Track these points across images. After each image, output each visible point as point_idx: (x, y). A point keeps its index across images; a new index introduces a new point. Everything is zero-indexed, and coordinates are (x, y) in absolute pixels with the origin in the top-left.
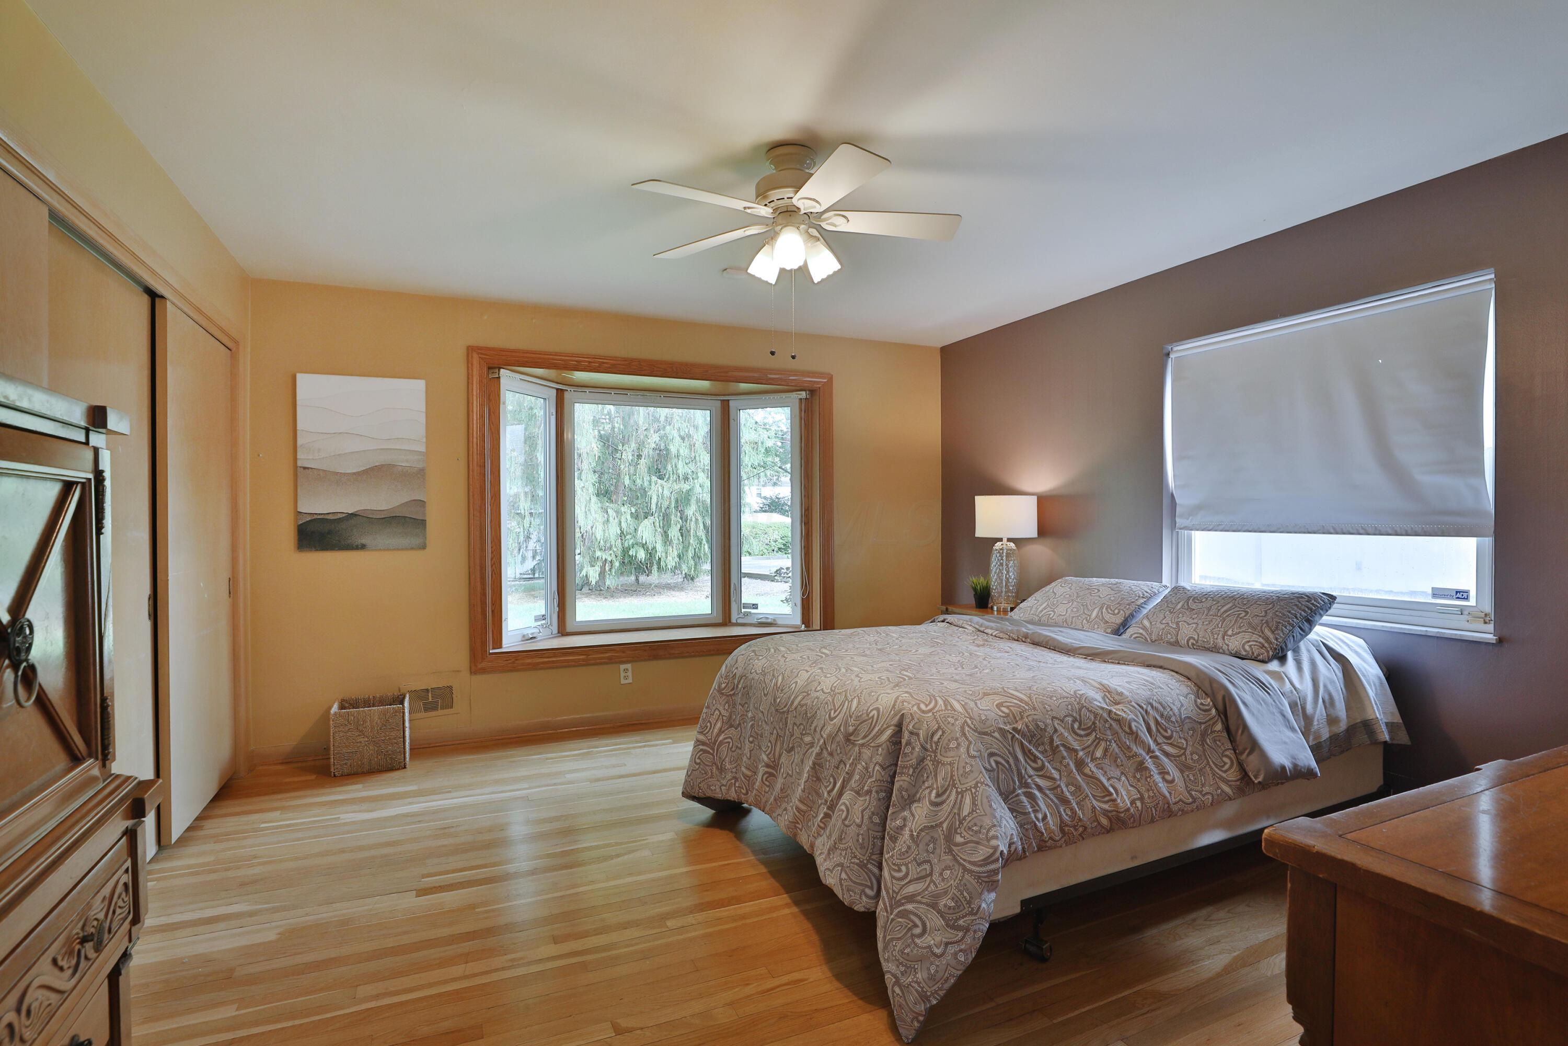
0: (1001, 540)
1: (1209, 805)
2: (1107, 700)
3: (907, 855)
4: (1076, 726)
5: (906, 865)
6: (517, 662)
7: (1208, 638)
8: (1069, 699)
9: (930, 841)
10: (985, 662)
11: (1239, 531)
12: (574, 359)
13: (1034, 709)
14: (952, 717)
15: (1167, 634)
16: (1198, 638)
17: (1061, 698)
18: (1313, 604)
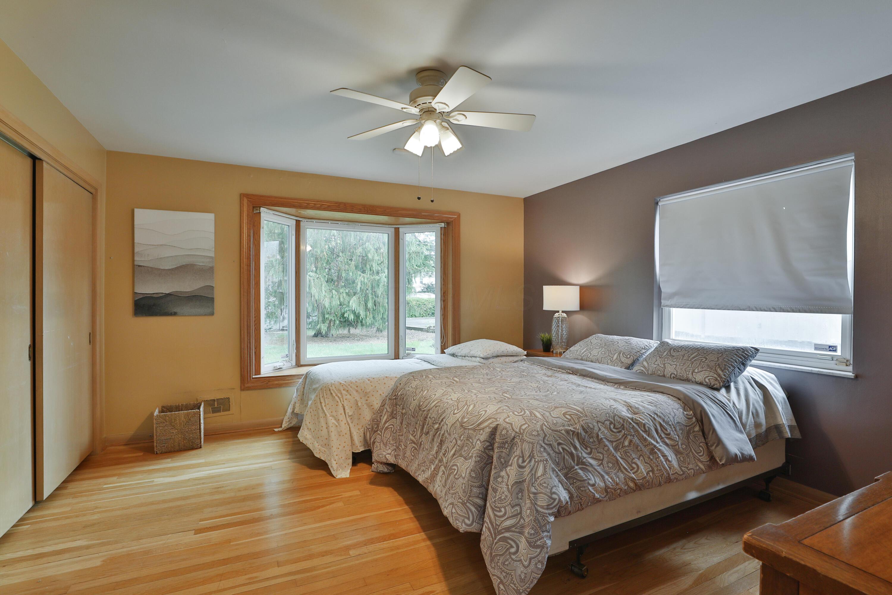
0: (558, 312)
1: (692, 476)
2: (630, 412)
3: (505, 501)
4: (612, 426)
5: (505, 507)
6: (269, 383)
7: (683, 375)
8: (607, 411)
9: (519, 491)
10: (553, 387)
11: (699, 308)
12: (306, 202)
13: (586, 416)
14: (535, 420)
15: (658, 371)
16: (677, 374)
17: (602, 410)
18: (746, 354)
